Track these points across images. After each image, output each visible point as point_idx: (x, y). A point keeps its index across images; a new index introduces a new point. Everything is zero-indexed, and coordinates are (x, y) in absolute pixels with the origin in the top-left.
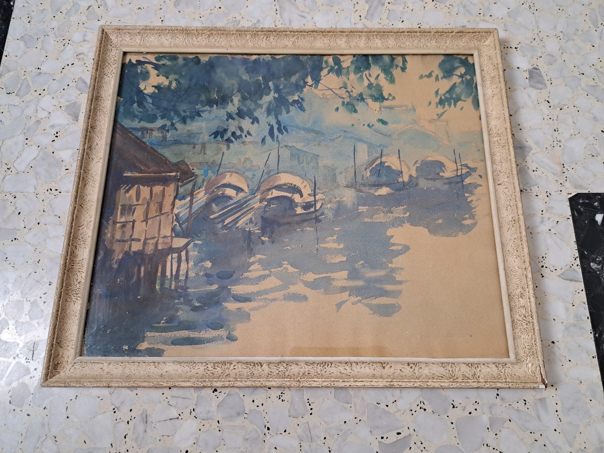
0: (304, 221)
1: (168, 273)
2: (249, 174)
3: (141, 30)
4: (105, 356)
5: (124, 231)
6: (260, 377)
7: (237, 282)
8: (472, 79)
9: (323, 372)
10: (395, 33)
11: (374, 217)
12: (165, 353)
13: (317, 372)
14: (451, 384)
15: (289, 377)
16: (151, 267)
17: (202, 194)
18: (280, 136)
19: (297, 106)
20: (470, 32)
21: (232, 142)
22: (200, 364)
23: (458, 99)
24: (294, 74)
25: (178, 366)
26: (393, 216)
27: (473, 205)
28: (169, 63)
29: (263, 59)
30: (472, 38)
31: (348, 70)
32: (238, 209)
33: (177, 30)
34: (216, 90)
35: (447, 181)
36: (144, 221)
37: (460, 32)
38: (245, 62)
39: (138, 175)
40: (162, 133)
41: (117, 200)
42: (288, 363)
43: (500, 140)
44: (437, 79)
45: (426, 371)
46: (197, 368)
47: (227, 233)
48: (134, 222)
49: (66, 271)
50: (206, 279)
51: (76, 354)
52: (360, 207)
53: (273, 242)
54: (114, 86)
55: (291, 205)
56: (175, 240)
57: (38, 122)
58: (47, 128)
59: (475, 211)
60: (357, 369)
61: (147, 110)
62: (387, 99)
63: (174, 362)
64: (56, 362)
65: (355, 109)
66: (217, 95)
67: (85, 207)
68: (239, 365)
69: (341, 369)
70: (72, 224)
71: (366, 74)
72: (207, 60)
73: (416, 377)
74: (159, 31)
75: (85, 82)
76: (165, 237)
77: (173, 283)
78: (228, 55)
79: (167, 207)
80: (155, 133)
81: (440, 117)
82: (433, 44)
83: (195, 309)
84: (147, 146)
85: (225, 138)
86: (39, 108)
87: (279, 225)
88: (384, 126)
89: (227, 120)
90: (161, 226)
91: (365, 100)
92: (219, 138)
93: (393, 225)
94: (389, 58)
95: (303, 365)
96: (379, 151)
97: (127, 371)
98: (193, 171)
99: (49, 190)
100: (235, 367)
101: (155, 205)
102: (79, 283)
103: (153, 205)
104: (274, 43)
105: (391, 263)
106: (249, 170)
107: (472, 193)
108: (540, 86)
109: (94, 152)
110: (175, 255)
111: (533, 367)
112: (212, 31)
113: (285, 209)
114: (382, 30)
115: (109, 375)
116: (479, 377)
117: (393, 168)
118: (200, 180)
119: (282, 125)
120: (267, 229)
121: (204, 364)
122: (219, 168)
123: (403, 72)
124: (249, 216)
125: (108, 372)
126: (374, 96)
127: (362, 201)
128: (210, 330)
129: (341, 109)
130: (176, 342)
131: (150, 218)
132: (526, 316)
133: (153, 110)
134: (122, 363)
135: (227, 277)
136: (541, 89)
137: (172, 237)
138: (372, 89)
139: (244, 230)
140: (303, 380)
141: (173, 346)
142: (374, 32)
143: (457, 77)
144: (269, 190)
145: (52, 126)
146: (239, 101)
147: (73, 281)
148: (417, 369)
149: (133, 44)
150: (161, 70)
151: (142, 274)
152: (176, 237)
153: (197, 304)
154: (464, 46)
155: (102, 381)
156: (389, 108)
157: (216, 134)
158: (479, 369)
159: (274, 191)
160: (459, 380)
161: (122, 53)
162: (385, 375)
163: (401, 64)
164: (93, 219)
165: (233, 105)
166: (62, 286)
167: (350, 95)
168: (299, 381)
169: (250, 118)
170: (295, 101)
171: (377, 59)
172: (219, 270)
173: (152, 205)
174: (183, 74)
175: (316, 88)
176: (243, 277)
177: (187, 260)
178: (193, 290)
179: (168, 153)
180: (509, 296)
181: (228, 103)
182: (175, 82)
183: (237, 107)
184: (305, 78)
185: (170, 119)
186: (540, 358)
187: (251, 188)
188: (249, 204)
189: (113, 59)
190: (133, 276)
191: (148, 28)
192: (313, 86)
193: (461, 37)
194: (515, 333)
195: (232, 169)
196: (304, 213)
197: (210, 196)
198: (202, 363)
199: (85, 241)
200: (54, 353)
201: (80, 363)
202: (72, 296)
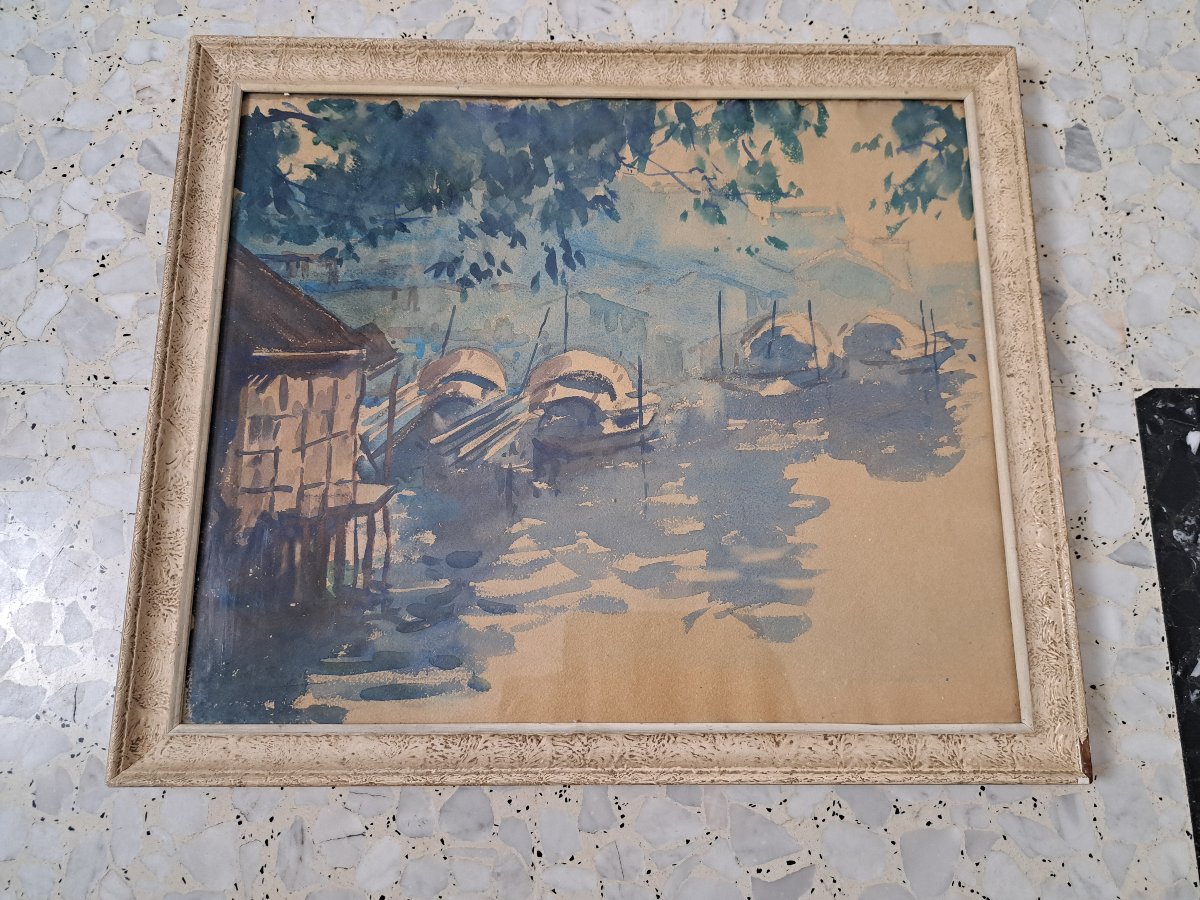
0: (619, 448)
1: (349, 556)
2: (508, 353)
3: (278, 46)
4: (231, 722)
5: (257, 471)
6: (536, 764)
7: (488, 573)
8: (960, 152)
9: (659, 754)
10: (804, 54)
12: (348, 715)
13: (647, 753)
14: (908, 776)
15: (593, 763)
16: (315, 545)
17: (414, 393)
18: (569, 273)
19: (602, 209)
20: (958, 55)
21: (470, 284)
22: (418, 739)
23: (931, 196)
24: (597, 141)
25: (376, 742)
27: (957, 415)
28: (337, 116)
29: (533, 107)
30: (962, 65)
31: (707, 133)
32: (487, 425)
33: (353, 46)
34: (437, 174)
35: (904, 367)
36: (298, 450)
37: (939, 54)
38: (495, 113)
39: (282, 354)
40: (328, 265)
41: (241, 407)
42: (591, 736)
43: (1014, 283)
44: (888, 151)
45: (859, 750)
46: (411, 746)
47: (466, 474)
48: (277, 451)
49: (145, 556)
50: (424, 567)
51: (172, 719)
52: (731, 421)
53: (557, 492)
54: (227, 165)
55: (592, 415)
56: (361, 488)
57: (63, 234)
58: (82, 246)
59: (961, 430)
60: (724, 746)
61: (297, 218)
62: (786, 195)
63: (366, 736)
64: (135, 737)
65: (721, 216)
66: (439, 184)
67: (176, 423)
68: (496, 740)
69: (695, 746)
70: (153, 458)
71: (743, 142)
72: (417, 110)
73: (841, 763)
74: (315, 49)
75: (165, 159)
76: (341, 482)
77: (360, 576)
78: (458, 100)
79: (342, 423)
80: (313, 267)
81: (893, 233)
82: (880, 78)
83: (405, 628)
84: (299, 294)
85: (458, 276)
86: (64, 206)
87: (569, 456)
88: (779, 251)
89: (461, 238)
90: (333, 460)
91: (742, 197)
92: (444, 276)
93: (797, 458)
94: (790, 105)
95: (620, 739)
96: (770, 302)
97: (275, 754)
98: (393, 346)
99: (91, 378)
100: (486, 744)
101: (318, 417)
102: (173, 577)
103: (314, 417)
104: (554, 75)
106: (507, 344)
107: (954, 393)
108: (1087, 164)
109: (191, 307)
110: (362, 520)
111: (1068, 741)
112: (427, 49)
113: (581, 425)
114: (777, 48)
115: (241, 760)
116: (962, 761)
117: (799, 339)
118: (407, 365)
119: (574, 250)
120: (545, 466)
121: (426, 739)
122: (447, 338)
123: (819, 136)
125: (237, 756)
126: (760, 188)
127: (734, 409)
128: (436, 669)
129: (693, 214)
130: (370, 694)
131: (310, 445)
132: (1057, 640)
133: (307, 216)
134: (265, 737)
135: (466, 562)
136: (1088, 171)
137: (355, 484)
138: (755, 174)
139: (498, 468)
140: (621, 769)
141: (364, 702)
142: (762, 52)
143: (930, 148)
144: (548, 384)
145: (93, 244)
146: (485, 198)
147: (161, 575)
148: (841, 746)
149: (262, 74)
150: (322, 131)
151: (298, 558)
152: (363, 482)
153: (409, 619)
154: (945, 84)
155: (227, 775)
156: (790, 213)
157: (438, 268)
158: (962, 745)
159: (558, 386)
160: (925, 768)
161: (239, 97)
162: (780, 757)
163: (815, 121)
164: (194, 448)
165: (472, 206)
166: (140, 586)
167: (710, 185)
168: (612, 773)
169: (507, 234)
170: (597, 199)
171: (768, 109)
172: (450, 551)
173: (312, 417)
174: (368, 139)
175: (641, 170)
177: (387, 529)
178: (400, 591)
179: (341, 309)
180: (1024, 601)
181: (461, 202)
182: (351, 157)
183: (480, 210)
184: (620, 150)
185: (344, 235)
186: (1081, 726)
187: (511, 380)
188: (507, 415)
189: (221, 108)
190: (280, 564)
191: (292, 41)
192: (636, 166)
193: (940, 65)
194: (1033, 675)
195: (472, 343)
196: (618, 433)
197: (429, 399)
198: (422, 736)
199: (180, 493)
200: (130, 719)
201: (180, 738)
202: (160, 605)
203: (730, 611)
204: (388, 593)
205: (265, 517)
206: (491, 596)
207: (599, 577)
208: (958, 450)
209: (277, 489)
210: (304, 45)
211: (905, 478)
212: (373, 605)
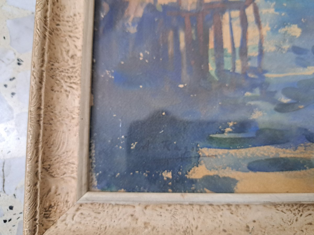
1: (227, 44)
12: (238, 185)
16: (197, 34)
25: (273, 210)
49: (47, 34)
64: (48, 204)
77: (238, 62)
83: (282, 108)
97: (181, 221)
102: (72, 57)
115: (150, 229)
134: (169, 205)
141: (251, 174)
147: (62, 54)
151: (182, 44)
153: (285, 100)
166: (43, 61)
177: (258, 22)
200: (42, 189)
201: (90, 206)
202: (62, 81)
204: (264, 77)
212: (252, 87)
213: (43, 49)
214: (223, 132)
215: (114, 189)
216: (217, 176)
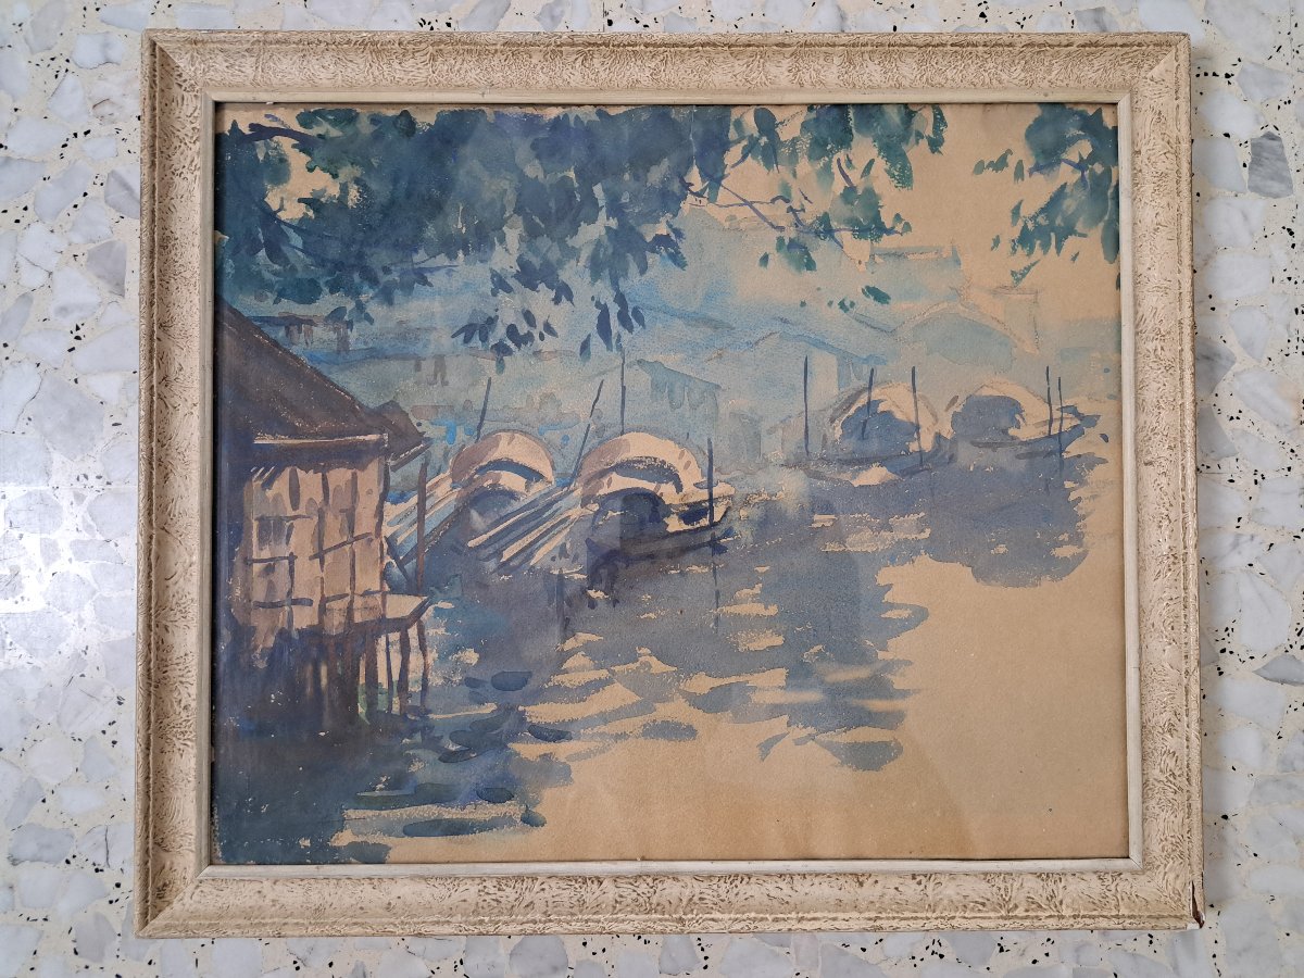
0: (685, 550)
1: (382, 678)
3: (253, 43)
4: (263, 863)
5: (270, 582)
6: (597, 909)
7: (538, 696)
8: (1108, 173)
9: (731, 895)
10: (920, 47)
11: (850, 540)
12: (391, 854)
13: (719, 896)
14: (1002, 922)
15: (658, 908)
16: (343, 666)
17: (446, 486)
18: (626, 336)
19: (664, 253)
20: (1116, 45)
21: (508, 351)
22: (469, 882)
23: (1068, 231)
24: (657, 162)
25: (423, 885)
26: (893, 539)
27: (1081, 509)
28: (335, 132)
29: (577, 117)
30: (1119, 59)
31: (794, 151)
32: (533, 523)
33: (349, 42)
34: (461, 208)
35: (1024, 450)
36: (315, 557)
37: (1091, 45)
38: (530, 125)
39: (290, 442)
40: (335, 330)
41: (246, 505)
42: (657, 877)
43: (1162, 349)
44: (1019, 173)
45: (950, 890)
46: (462, 888)
47: (509, 582)
48: (292, 558)
49: (152, 689)
50: (466, 689)
52: (816, 517)
53: (616, 602)
54: (203, 205)
55: (654, 511)
56: (392, 599)
57: (26, 298)
58: (51, 313)
59: (1085, 526)
60: (803, 887)
61: (293, 269)
62: (890, 231)
63: (413, 878)
64: (161, 884)
65: (810, 260)
66: (464, 222)
67: (172, 530)
68: (553, 883)
69: (770, 887)
70: (149, 576)
71: (839, 160)
72: (433, 122)
73: (929, 905)
74: (301, 46)
75: (126, 187)
76: (367, 593)
77: (396, 700)
78: (483, 108)
79: (365, 524)
80: (318, 331)
81: (1018, 280)
82: (1015, 75)
83: (448, 758)
84: (304, 366)
85: (492, 341)
86: (22, 262)
87: (629, 561)
88: (879, 305)
89: (494, 294)
90: (357, 568)
91: (836, 234)
92: (476, 342)
93: (892, 560)
94: (899, 111)
95: (688, 880)
96: (866, 370)
97: (315, 898)
98: (420, 429)
99: (82, 478)
100: (543, 886)
101: (336, 517)
102: (185, 708)
103: (332, 517)
104: (603, 75)
105: (884, 649)
106: (554, 426)
107: (1081, 481)
108: (1276, 187)
109: (176, 387)
110: (395, 637)
111: (1178, 882)
112: (438, 44)
113: (642, 522)
115: (278, 906)
116: (1061, 903)
117: (899, 416)
118: (437, 451)
119: (631, 306)
121: (478, 881)
122: (482, 419)
123: (933, 152)
124: (559, 540)
125: (273, 901)
126: (858, 223)
128: (485, 803)
129: (775, 257)
130: (414, 829)
131: (330, 549)
132: (1177, 773)
133: (306, 267)
134: (302, 880)
135: (512, 684)
136: (1276, 196)
137: (384, 595)
138: (852, 204)
139: (547, 574)
140: (690, 916)
142: (866, 45)
143: (1071, 168)
144: (603, 474)
145: (64, 310)
146: (521, 239)
147: (172, 706)
148: (931, 885)
149: (238, 79)
150: (317, 153)
151: (324, 681)
152: (390, 593)
153: (453, 748)
154: (1095, 82)
155: (264, 925)
156: (894, 254)
157: (468, 332)
158: (1063, 884)
159: (614, 475)
160: (1020, 912)
161: (210, 109)
162: (864, 899)
163: (929, 131)
164: (195, 558)
165: (507, 250)
166: (149, 723)
167: (798, 220)
168: (681, 920)
169: (550, 287)
170: (661, 240)
171: (871, 116)
173: (329, 518)
174: (375, 162)
175: (712, 199)
176: (551, 684)
177: (423, 648)
179: (355, 384)
180: (1143, 727)
181: (492, 246)
182: (356, 187)
183: (516, 256)
184: (685, 174)
185: (354, 292)
186: (1195, 868)
187: (559, 470)
188: (556, 511)
189: (189, 126)
190: (304, 688)
191: (271, 37)
192: (705, 195)
193: (1091, 58)
194: (1147, 808)
195: (513, 425)
196: (684, 531)
197: (464, 493)
198: (473, 879)
199: (184, 613)
200: (154, 866)
201: (211, 882)
202: (174, 739)
203: (811, 737)
204: (428, 719)
205: (284, 635)
206: (543, 721)
207: (664, 700)
208: (1081, 550)
209: (296, 602)
210: (286, 42)
211: (1018, 583)
212: (411, 733)
213: (148, 709)
214: (374, 789)
215: (242, 861)
216: (366, 842)
